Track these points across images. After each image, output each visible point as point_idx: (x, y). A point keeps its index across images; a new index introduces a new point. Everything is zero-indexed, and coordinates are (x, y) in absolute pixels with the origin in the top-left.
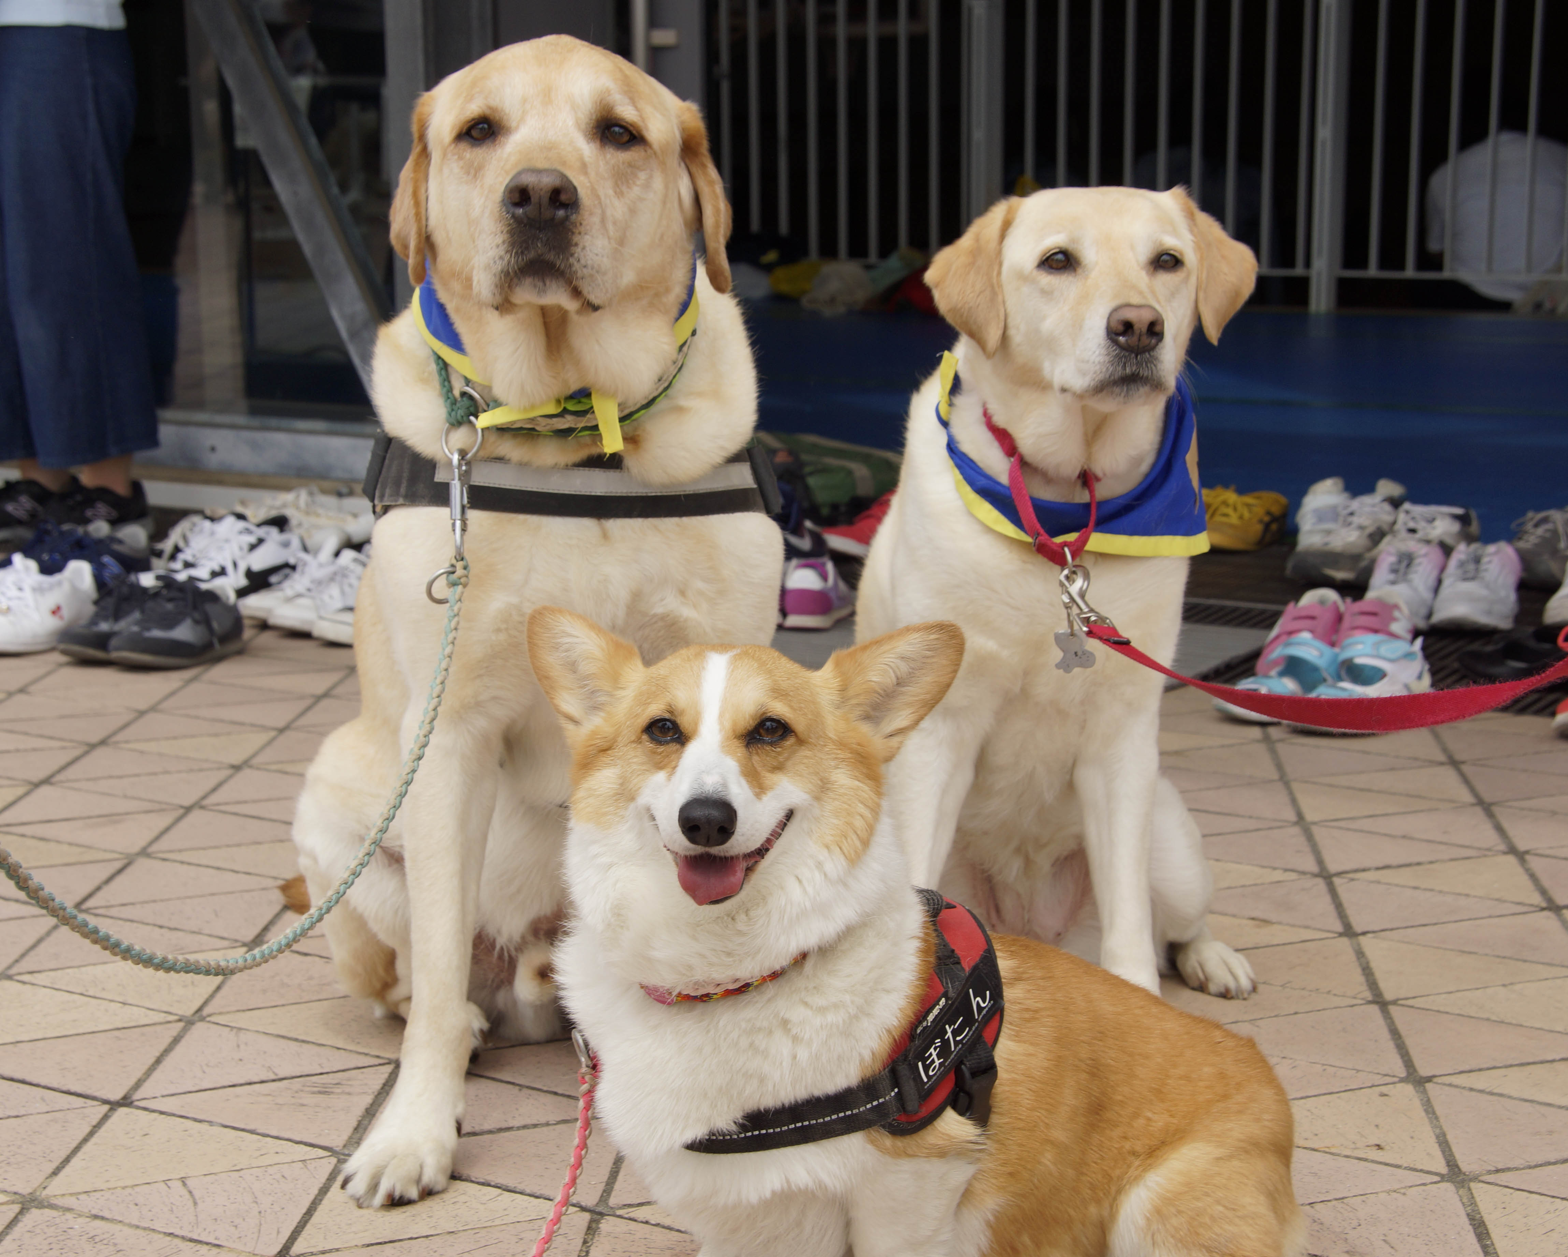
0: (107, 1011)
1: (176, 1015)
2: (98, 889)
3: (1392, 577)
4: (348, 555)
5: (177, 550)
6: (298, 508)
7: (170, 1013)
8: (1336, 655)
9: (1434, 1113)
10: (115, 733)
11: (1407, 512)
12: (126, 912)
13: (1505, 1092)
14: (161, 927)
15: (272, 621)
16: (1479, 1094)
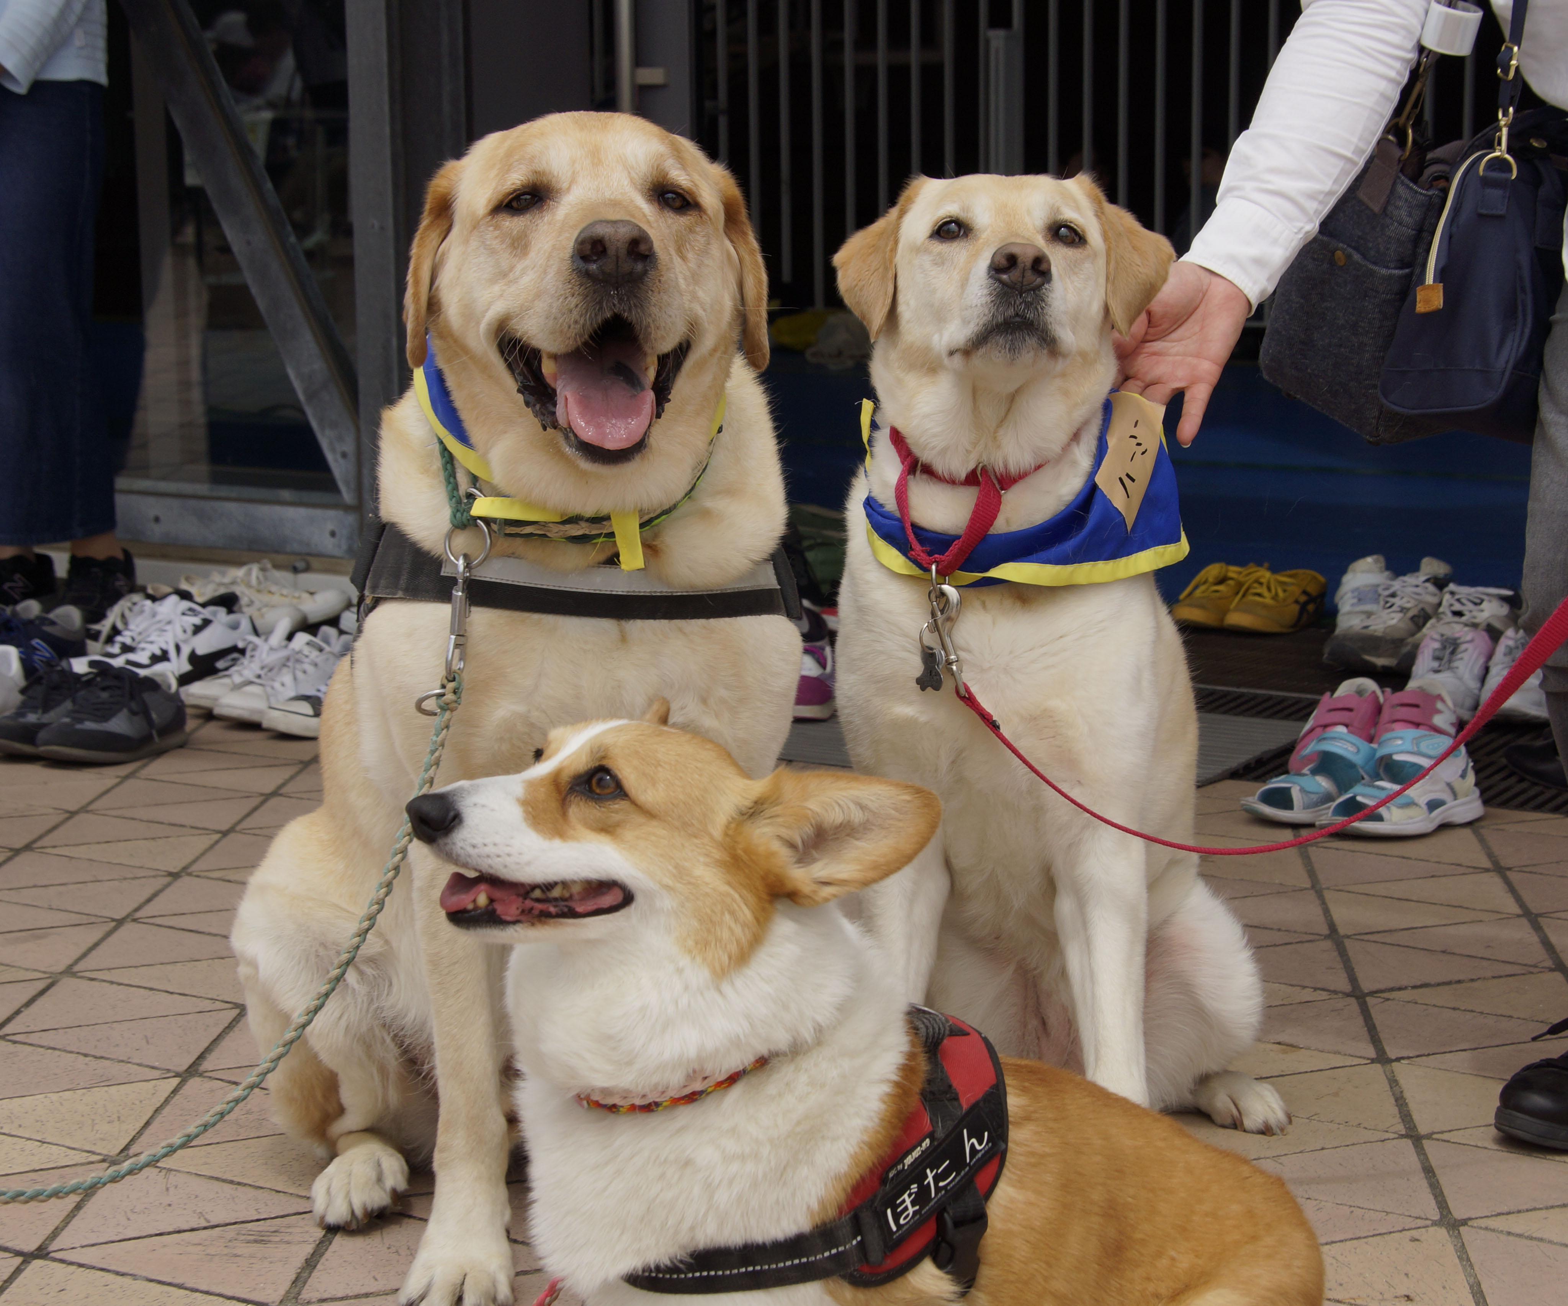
0: (23, 1150)
1: (99, 1154)
2: (18, 1012)
3: (1436, 664)
4: (302, 638)
5: (115, 631)
6: (249, 586)
7: (94, 1153)
8: (1374, 751)
9: (1468, 1259)
10: (41, 837)
11: (1452, 593)
12: (47, 1039)
13: (1545, 1236)
14: (86, 1055)
15: (217, 711)
16: (1517, 1239)
